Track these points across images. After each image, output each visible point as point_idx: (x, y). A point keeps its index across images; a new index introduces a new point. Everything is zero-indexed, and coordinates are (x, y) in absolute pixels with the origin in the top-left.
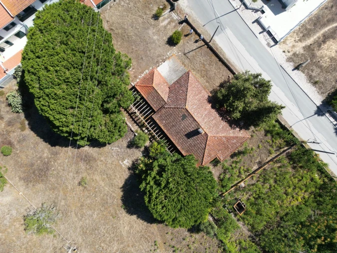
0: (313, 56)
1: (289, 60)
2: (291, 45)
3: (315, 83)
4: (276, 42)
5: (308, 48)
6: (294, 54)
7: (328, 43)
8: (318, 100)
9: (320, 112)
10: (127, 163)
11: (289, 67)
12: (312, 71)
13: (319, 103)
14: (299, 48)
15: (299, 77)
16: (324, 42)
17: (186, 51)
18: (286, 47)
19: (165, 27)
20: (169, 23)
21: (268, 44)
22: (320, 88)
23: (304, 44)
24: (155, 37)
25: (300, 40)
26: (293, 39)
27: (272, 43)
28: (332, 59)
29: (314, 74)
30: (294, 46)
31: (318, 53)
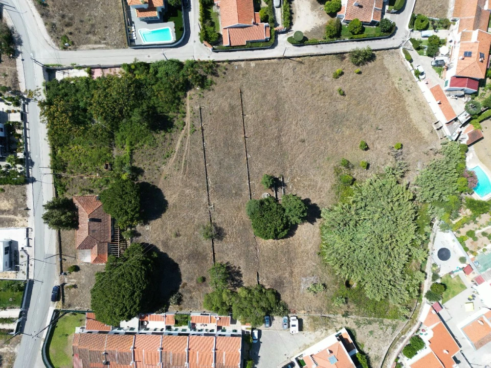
0: (15, 208)
1: (28, 216)
2: (22, 222)
3: (25, 195)
4: (27, 229)
5: (15, 214)
6: (24, 216)
7: (4, 209)
8: (29, 187)
9: (33, 180)
10: (148, 228)
11: (30, 213)
12: (21, 202)
13: (31, 184)
14: (19, 217)
15: (30, 203)
16: (5, 211)
17: (73, 259)
18: (25, 223)
19: (75, 278)
20: (71, 278)
21: (32, 231)
22: (24, 191)
23: (15, 217)
24: (83, 277)
25: (16, 220)
26: (19, 224)
27: (30, 230)
28: (8, 200)
29: (22, 200)
30: (21, 220)
31: (12, 208)
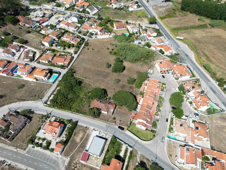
0: (84, 132)
1: (89, 128)
2: (90, 131)
3: (81, 126)
4: (93, 130)
5: (86, 133)
6: (88, 129)
7: (82, 136)
8: (79, 123)
9: (77, 122)
10: (109, 95)
11: (88, 127)
12: (83, 128)
13: (78, 123)
14: (88, 131)
15: (85, 126)
16: (83, 136)
17: (110, 118)
18: (91, 130)
19: (118, 120)
20: (117, 122)
21: (95, 129)
22: (79, 126)
23: (87, 133)
24: (118, 117)
25: (88, 133)
26: (90, 132)
27: (94, 129)
28: (80, 133)
29: (82, 128)
30: (89, 131)
31: (83, 133)
